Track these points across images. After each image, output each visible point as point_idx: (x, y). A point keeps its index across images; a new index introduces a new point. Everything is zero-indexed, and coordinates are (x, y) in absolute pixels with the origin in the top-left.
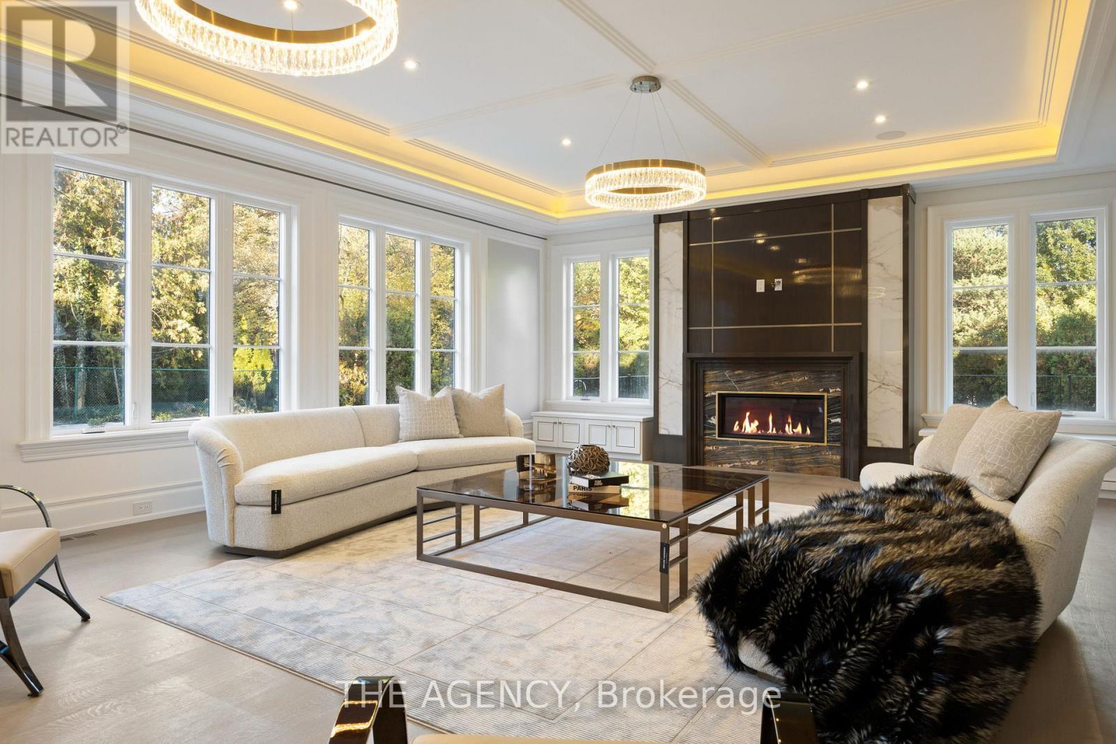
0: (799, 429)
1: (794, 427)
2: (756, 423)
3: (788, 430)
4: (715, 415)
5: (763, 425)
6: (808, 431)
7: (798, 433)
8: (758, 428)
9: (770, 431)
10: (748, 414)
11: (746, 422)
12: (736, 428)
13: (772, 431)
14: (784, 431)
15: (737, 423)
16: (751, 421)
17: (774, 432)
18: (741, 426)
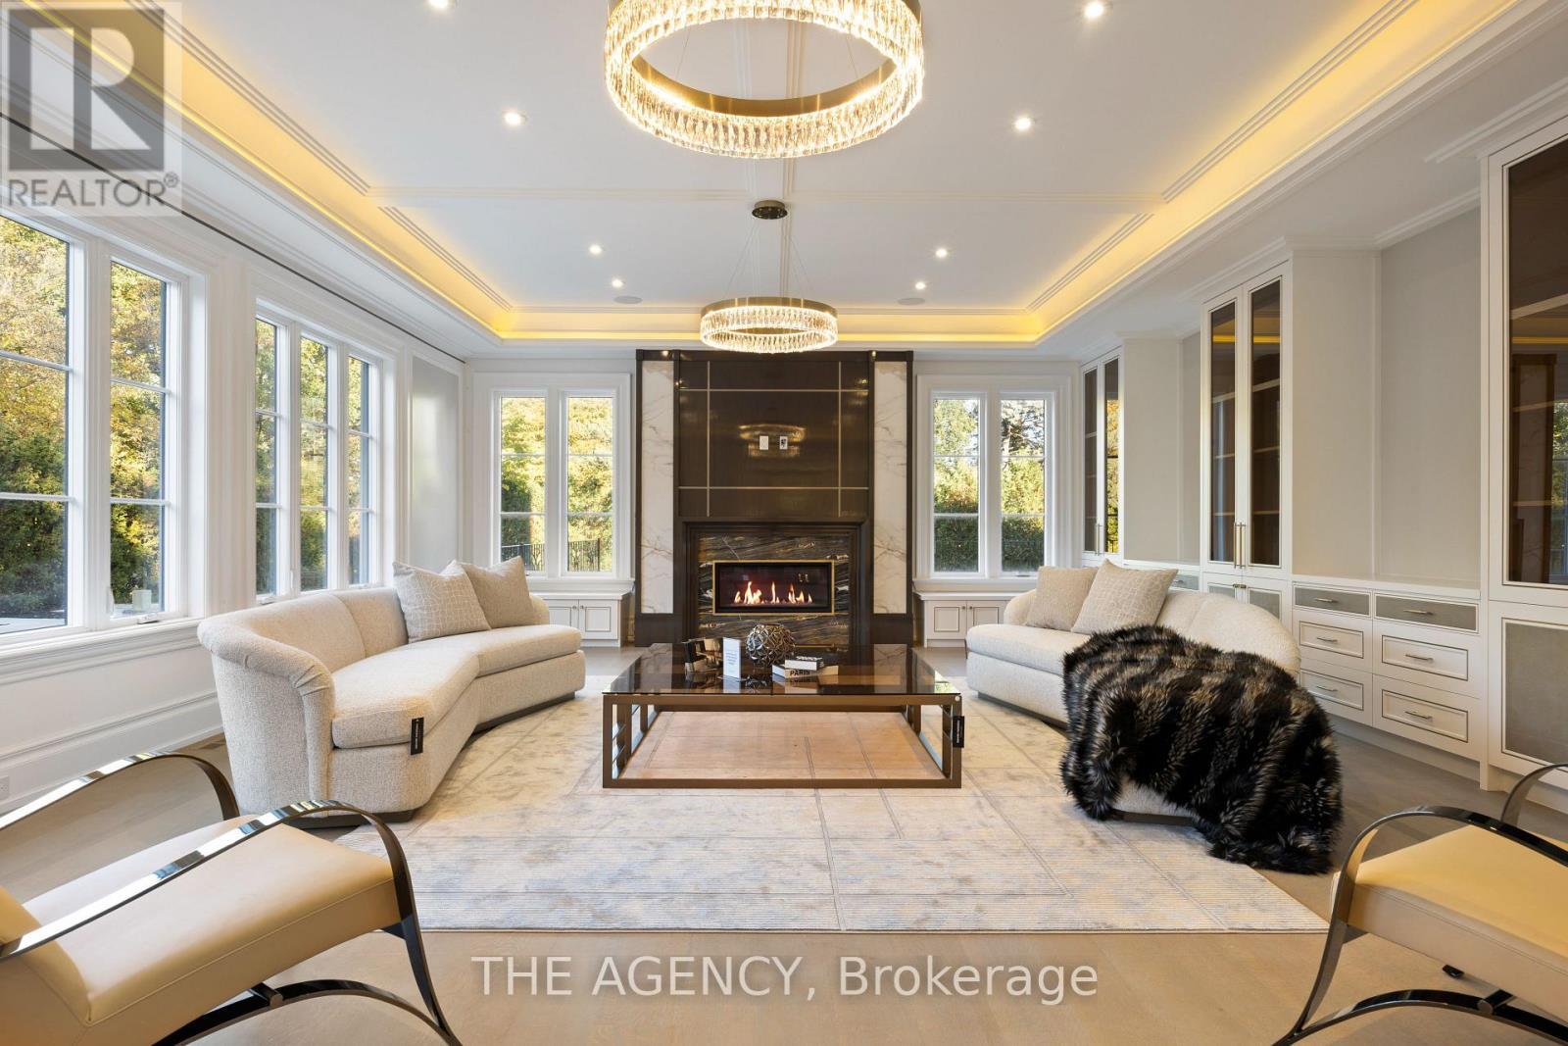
0: (801, 597)
1: (797, 595)
2: (759, 593)
3: (791, 598)
4: (711, 588)
5: (766, 596)
6: (810, 599)
7: (801, 601)
8: (761, 598)
9: (774, 600)
10: (750, 584)
11: (748, 592)
12: (737, 599)
13: (775, 601)
14: (787, 600)
15: (738, 593)
16: (753, 591)
17: (778, 601)
18: (742, 597)
